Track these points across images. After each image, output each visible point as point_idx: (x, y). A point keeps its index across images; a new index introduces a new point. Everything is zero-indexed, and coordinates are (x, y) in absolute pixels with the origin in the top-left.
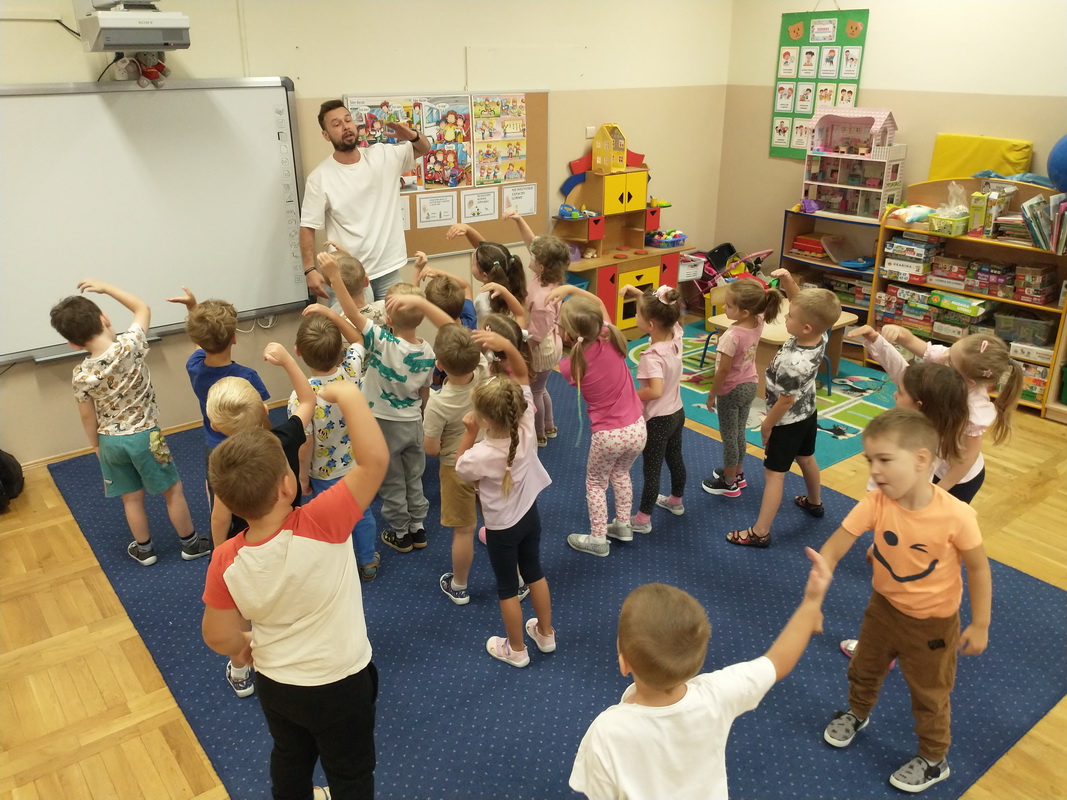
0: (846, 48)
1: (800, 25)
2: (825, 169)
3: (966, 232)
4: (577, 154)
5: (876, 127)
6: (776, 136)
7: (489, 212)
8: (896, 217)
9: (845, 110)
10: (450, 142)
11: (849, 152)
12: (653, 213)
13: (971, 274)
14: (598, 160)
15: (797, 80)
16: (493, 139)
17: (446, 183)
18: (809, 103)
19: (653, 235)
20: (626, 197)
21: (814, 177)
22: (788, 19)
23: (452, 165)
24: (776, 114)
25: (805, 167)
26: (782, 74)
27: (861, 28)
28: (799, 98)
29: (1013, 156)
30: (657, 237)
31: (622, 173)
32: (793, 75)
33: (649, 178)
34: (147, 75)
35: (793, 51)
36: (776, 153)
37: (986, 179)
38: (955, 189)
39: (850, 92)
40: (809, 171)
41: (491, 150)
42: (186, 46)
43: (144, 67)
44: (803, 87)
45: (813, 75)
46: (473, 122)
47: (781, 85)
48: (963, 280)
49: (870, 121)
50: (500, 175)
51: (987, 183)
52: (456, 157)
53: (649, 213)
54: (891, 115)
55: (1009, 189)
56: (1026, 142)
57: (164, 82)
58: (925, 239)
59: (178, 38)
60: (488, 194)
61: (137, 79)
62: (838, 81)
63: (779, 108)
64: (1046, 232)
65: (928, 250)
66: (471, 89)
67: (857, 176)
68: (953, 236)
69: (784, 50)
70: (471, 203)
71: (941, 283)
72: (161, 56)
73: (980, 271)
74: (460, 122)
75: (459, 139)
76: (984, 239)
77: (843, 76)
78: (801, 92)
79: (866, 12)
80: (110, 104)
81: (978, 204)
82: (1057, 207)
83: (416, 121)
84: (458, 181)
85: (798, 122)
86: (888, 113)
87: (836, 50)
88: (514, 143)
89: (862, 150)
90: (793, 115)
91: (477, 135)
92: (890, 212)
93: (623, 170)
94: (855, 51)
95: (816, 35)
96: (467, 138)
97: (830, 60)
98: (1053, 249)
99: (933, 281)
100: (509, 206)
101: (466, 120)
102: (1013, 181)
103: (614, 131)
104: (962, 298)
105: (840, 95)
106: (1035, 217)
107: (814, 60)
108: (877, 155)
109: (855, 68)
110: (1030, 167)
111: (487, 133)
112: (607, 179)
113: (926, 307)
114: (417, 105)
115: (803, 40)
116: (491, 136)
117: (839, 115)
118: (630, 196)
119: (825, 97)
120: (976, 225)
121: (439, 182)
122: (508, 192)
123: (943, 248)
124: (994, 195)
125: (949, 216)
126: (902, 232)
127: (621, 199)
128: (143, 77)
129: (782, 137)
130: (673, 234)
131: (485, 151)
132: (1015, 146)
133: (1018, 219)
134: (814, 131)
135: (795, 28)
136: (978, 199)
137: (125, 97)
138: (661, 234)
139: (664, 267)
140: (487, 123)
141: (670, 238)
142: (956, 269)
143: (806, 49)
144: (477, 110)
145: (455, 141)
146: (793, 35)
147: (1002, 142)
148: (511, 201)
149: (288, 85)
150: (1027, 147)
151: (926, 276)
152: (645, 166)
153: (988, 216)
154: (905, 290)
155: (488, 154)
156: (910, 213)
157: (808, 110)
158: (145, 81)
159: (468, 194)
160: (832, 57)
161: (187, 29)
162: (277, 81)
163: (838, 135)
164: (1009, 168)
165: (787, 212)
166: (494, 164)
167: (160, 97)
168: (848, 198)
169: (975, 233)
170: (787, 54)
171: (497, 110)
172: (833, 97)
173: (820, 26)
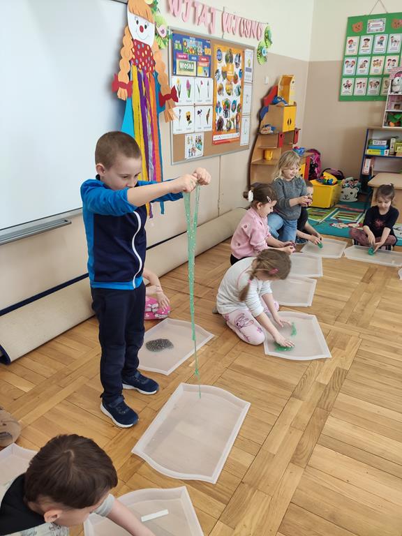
0: (391, 35)
1: (360, 23)
6: (344, 89)
12: (297, 133)
15: (358, 56)
18: (366, 69)
22: (351, 20)
24: (344, 77)
26: (347, 53)
27: (401, 23)
28: (359, 66)
31: (289, 106)
32: (355, 53)
35: (355, 39)
36: (343, 99)
39: (394, 60)
44: (361, 60)
45: (369, 52)
47: (347, 59)
53: (295, 133)
62: (385, 55)
63: (345, 73)
69: (349, 39)
77: (389, 51)
78: (360, 63)
85: (358, 80)
87: (385, 39)
90: (355, 76)
94: (398, 37)
95: (372, 29)
97: (380, 43)
105: (387, 63)
107: (370, 43)
115: (362, 32)
118: (291, 121)
119: (377, 64)
129: (347, 89)
135: (357, 25)
143: (364, 38)
146: (356, 30)
160: (382, 41)
172: (382, 64)
173: (374, 23)
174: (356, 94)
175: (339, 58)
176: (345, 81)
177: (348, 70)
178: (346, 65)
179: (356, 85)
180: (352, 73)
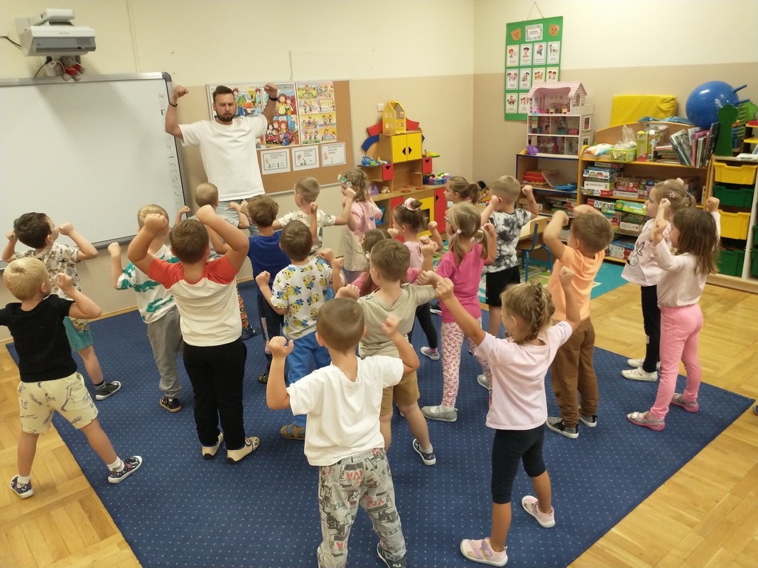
0: (550, 43)
1: (519, 30)
2: (541, 124)
3: (635, 159)
4: (372, 122)
5: (572, 94)
6: (508, 106)
7: (312, 163)
8: (589, 153)
9: (552, 84)
10: (282, 115)
11: (556, 113)
12: (427, 161)
13: (641, 187)
14: (387, 126)
15: (519, 67)
16: (313, 112)
17: (281, 143)
18: (528, 82)
19: (429, 177)
20: (407, 151)
21: (534, 131)
22: (511, 27)
23: (285, 131)
24: (507, 91)
25: (528, 124)
26: (509, 64)
27: (558, 29)
28: (521, 79)
29: (664, 106)
30: (431, 178)
31: (403, 134)
32: (516, 64)
33: (423, 138)
34: (69, 72)
35: (515, 48)
36: (509, 117)
37: (647, 122)
38: (627, 131)
39: (555, 73)
40: (531, 127)
41: (312, 120)
42: (93, 49)
43: (66, 68)
44: (523, 72)
45: (529, 63)
46: (298, 101)
47: (508, 72)
48: (636, 192)
49: (568, 90)
50: (319, 137)
51: (648, 125)
52: (287, 126)
53: (424, 161)
54: (581, 85)
55: (662, 128)
56: (671, 96)
57: (81, 77)
58: (609, 165)
59: (87, 44)
60: (311, 150)
61: (62, 75)
62: (546, 66)
63: (509, 87)
64: (688, 154)
65: (611, 173)
66: (296, 79)
67: (563, 128)
68: (626, 161)
69: (509, 47)
70: (299, 156)
71: (623, 195)
72: (78, 59)
73: (647, 184)
74: (289, 101)
75: (289, 113)
76: (648, 162)
77: (549, 62)
78: (522, 76)
79: (561, 18)
80: (43, 93)
81: (642, 139)
82: (693, 136)
83: (258, 101)
84: (289, 142)
85: (522, 96)
86: (579, 84)
87: (543, 45)
88: (327, 115)
89: (564, 110)
90: (518, 91)
91: (301, 110)
92: (585, 149)
93: (404, 132)
94: (555, 45)
95: (530, 36)
96: (294, 112)
97: (540, 52)
98: (693, 164)
99: (617, 194)
100: (326, 158)
101: (293, 100)
102: (664, 123)
103: (396, 106)
104: (637, 204)
105: (548, 75)
106: (680, 144)
107: (529, 53)
108: (574, 112)
109: (557, 56)
110: (676, 112)
111: (308, 109)
112: (394, 139)
113: (613, 212)
114: (258, 90)
115: (521, 40)
116: (311, 110)
117: (547, 87)
118: (410, 150)
119: (539, 77)
120: (642, 153)
121: (276, 143)
122: (325, 149)
123: (623, 171)
124: (652, 132)
125: (624, 149)
126: (594, 162)
127: (404, 152)
128: (66, 74)
129: (512, 106)
130: (442, 175)
131: (307, 121)
132: (665, 99)
133: (669, 147)
134: (531, 100)
135: (516, 32)
136: (641, 135)
137: (54, 88)
138: (434, 176)
139: (437, 198)
140: (308, 102)
141: (440, 178)
142: (631, 185)
143: (523, 46)
144: (300, 93)
145: (286, 114)
146: (514, 38)
147: (657, 98)
148: (328, 155)
149: (167, 78)
150: (673, 99)
151: (612, 191)
152: (420, 129)
153: (649, 146)
154: (599, 202)
155: (309, 123)
156: (598, 149)
157: (528, 87)
158: (67, 76)
159: (297, 151)
160: (541, 50)
161: (93, 38)
162: (159, 75)
163: (548, 101)
164: (662, 115)
165: (518, 156)
166: (314, 130)
167: (78, 87)
168: (558, 144)
169: (642, 159)
170: (512, 50)
171: (314, 93)
172: (543, 77)
173: (532, 30)
174: (521, 111)
175: (502, 71)
176: (508, 96)
177: (511, 84)
178: (508, 78)
179: (520, 101)
180: (515, 87)
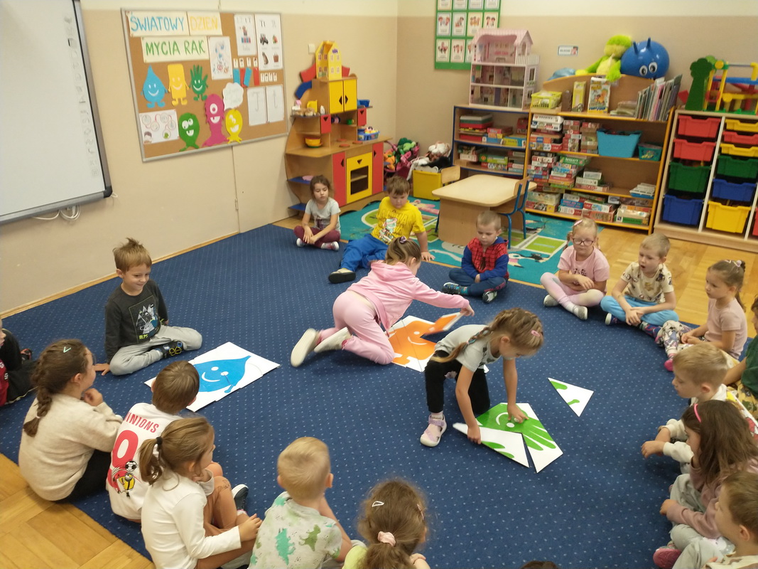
5: (518, 42)
6: (439, 54)
12: (362, 112)
15: (453, 11)
20: (344, 100)
21: (477, 81)
25: (471, 74)
26: (440, 7)
28: (454, 24)
31: (339, 81)
32: (449, 7)
36: (439, 66)
39: (493, 19)
40: (474, 76)
44: (457, 17)
45: (464, 7)
47: (440, 15)
53: (359, 113)
54: (528, 33)
62: (484, 11)
63: (440, 32)
67: (507, 78)
76: (605, 115)
77: (487, 7)
78: (455, 21)
85: (455, 43)
86: (525, 32)
90: (451, 38)
93: (340, 78)
105: (486, 21)
108: (519, 62)
112: (331, 85)
117: (493, 34)
119: (475, 23)
127: (341, 101)
129: (443, 54)
134: (476, 47)
139: (375, 153)
157: (462, 33)
163: (493, 49)
165: (455, 107)
168: (501, 95)
172: (481, 23)
174: (453, 60)
175: (432, 14)
176: (439, 43)
177: (443, 29)
178: (439, 23)
179: (453, 49)
180: (447, 33)
